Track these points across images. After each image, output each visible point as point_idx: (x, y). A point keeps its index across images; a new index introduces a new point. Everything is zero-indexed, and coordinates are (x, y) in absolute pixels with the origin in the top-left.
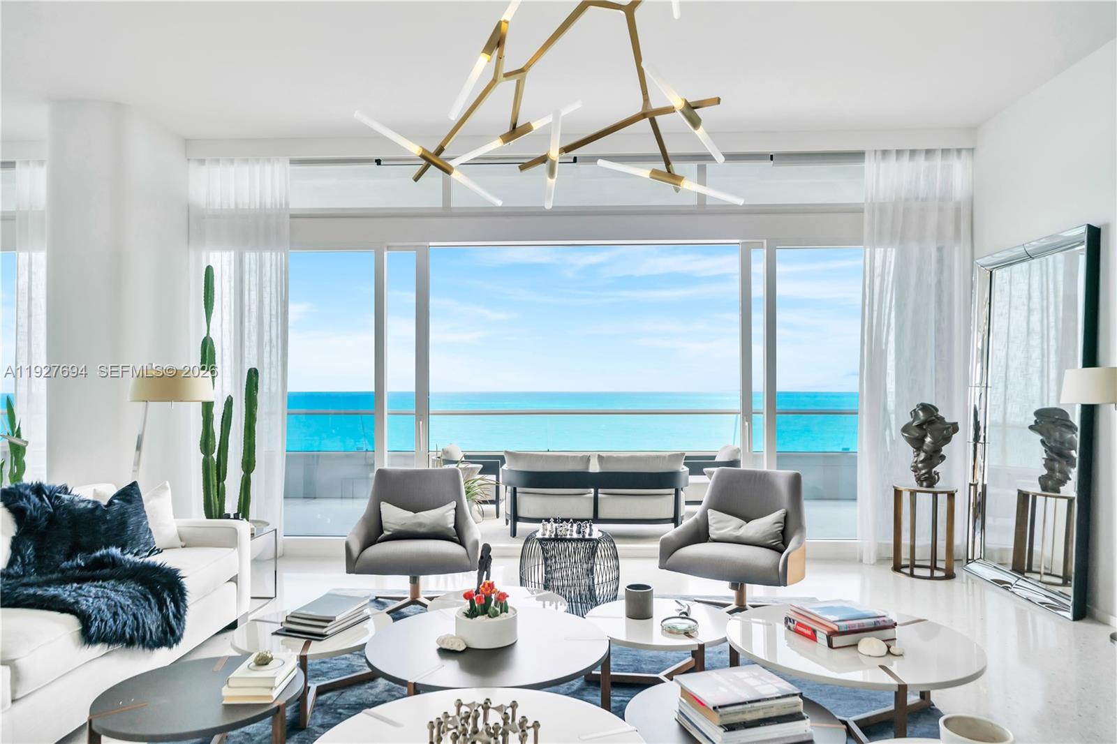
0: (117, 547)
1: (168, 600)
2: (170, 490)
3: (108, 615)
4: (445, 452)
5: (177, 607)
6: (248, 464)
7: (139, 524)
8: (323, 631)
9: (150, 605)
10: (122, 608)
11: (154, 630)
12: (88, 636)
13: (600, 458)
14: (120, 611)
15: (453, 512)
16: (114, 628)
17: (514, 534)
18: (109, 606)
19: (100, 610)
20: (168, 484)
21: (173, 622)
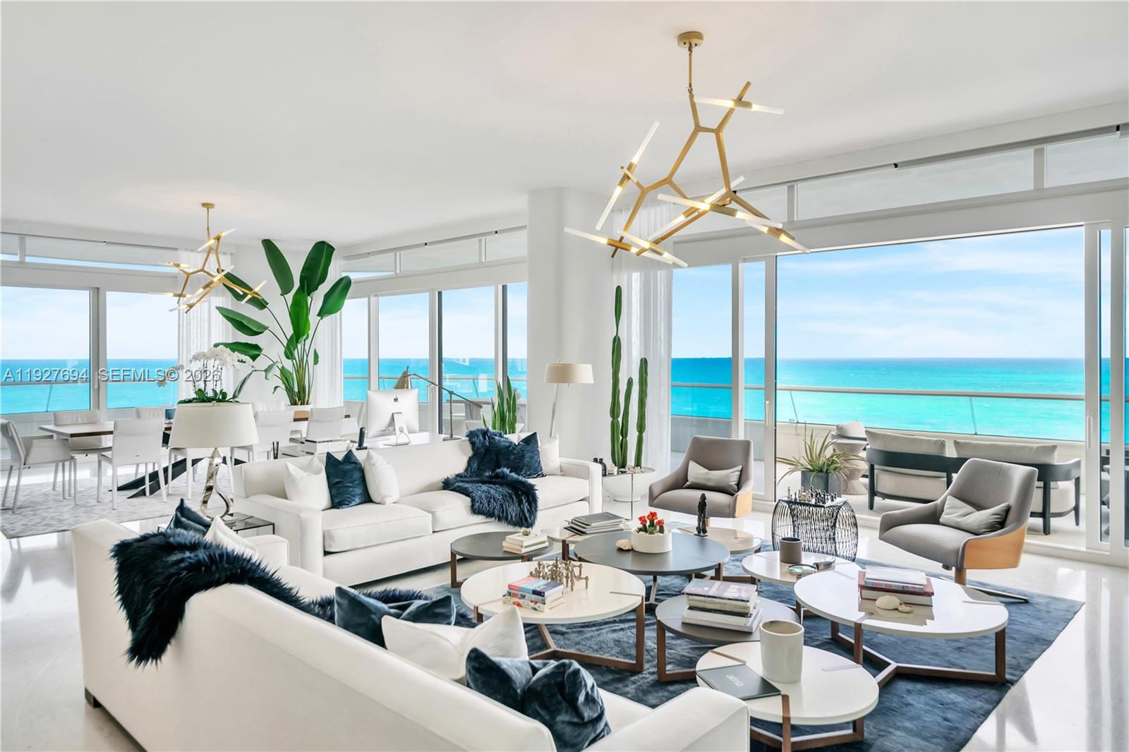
0: (508, 468)
1: (524, 501)
2: (558, 440)
3: (485, 502)
4: (839, 428)
5: (530, 504)
6: (641, 427)
7: (532, 458)
8: (584, 530)
9: (513, 501)
10: (494, 500)
11: (514, 515)
12: (475, 510)
13: (956, 443)
14: (492, 501)
15: (738, 473)
16: (488, 508)
17: (871, 507)
18: (487, 497)
19: (480, 497)
20: (558, 436)
21: (527, 515)
